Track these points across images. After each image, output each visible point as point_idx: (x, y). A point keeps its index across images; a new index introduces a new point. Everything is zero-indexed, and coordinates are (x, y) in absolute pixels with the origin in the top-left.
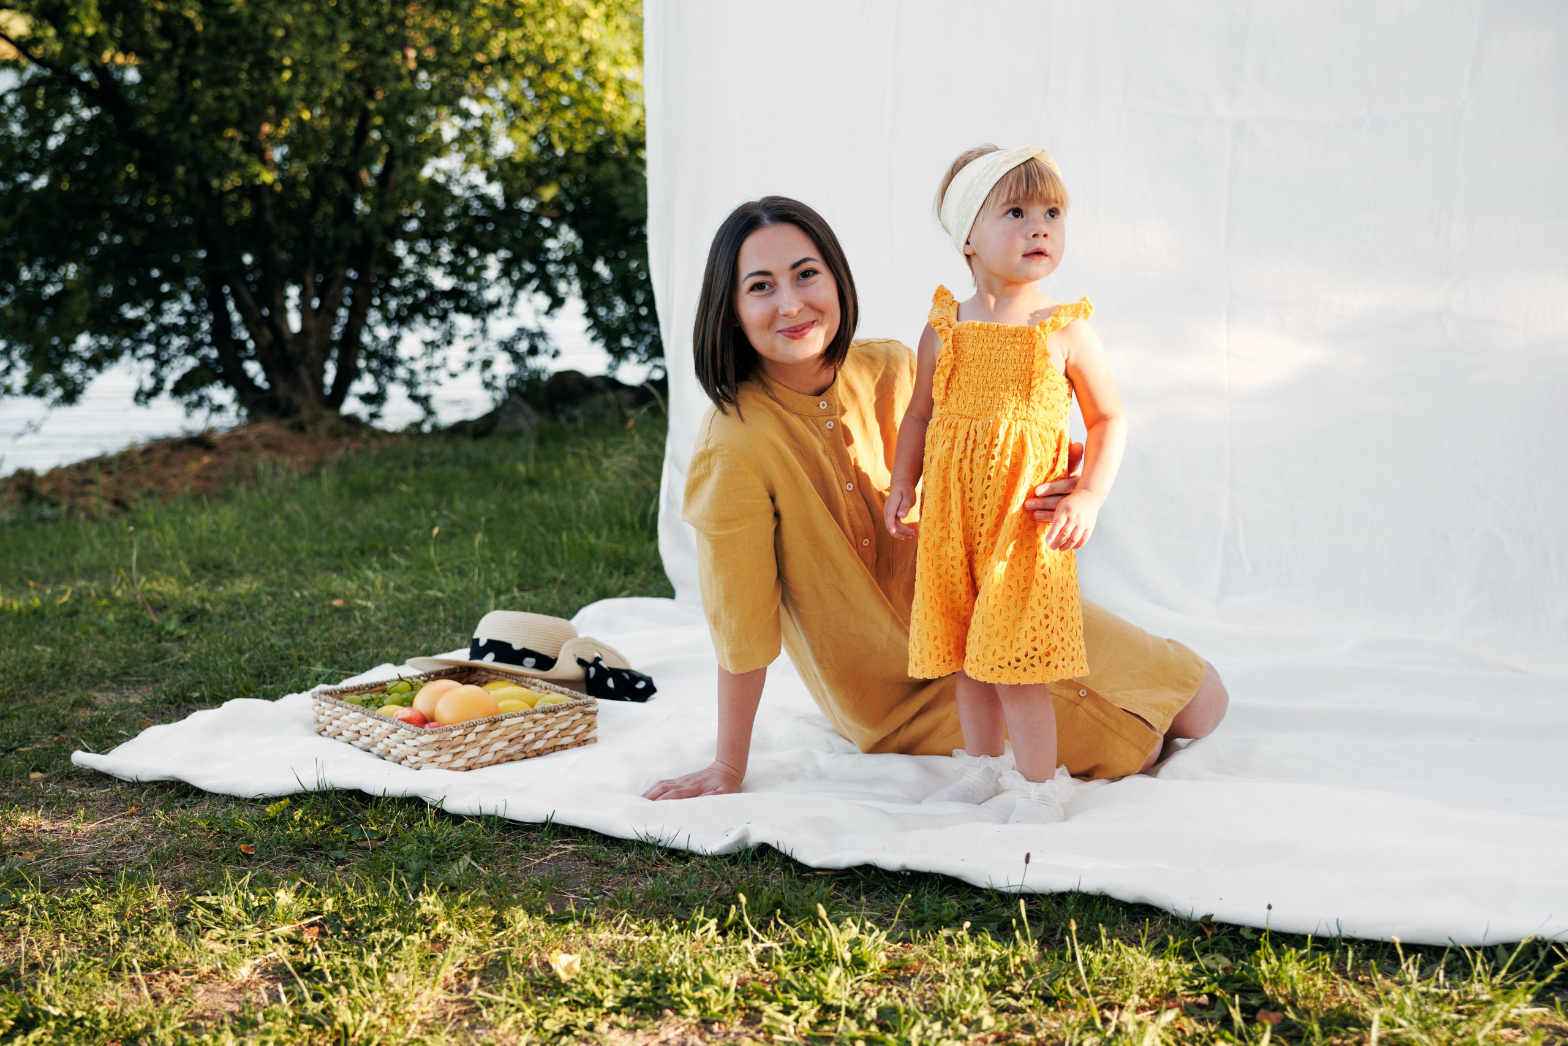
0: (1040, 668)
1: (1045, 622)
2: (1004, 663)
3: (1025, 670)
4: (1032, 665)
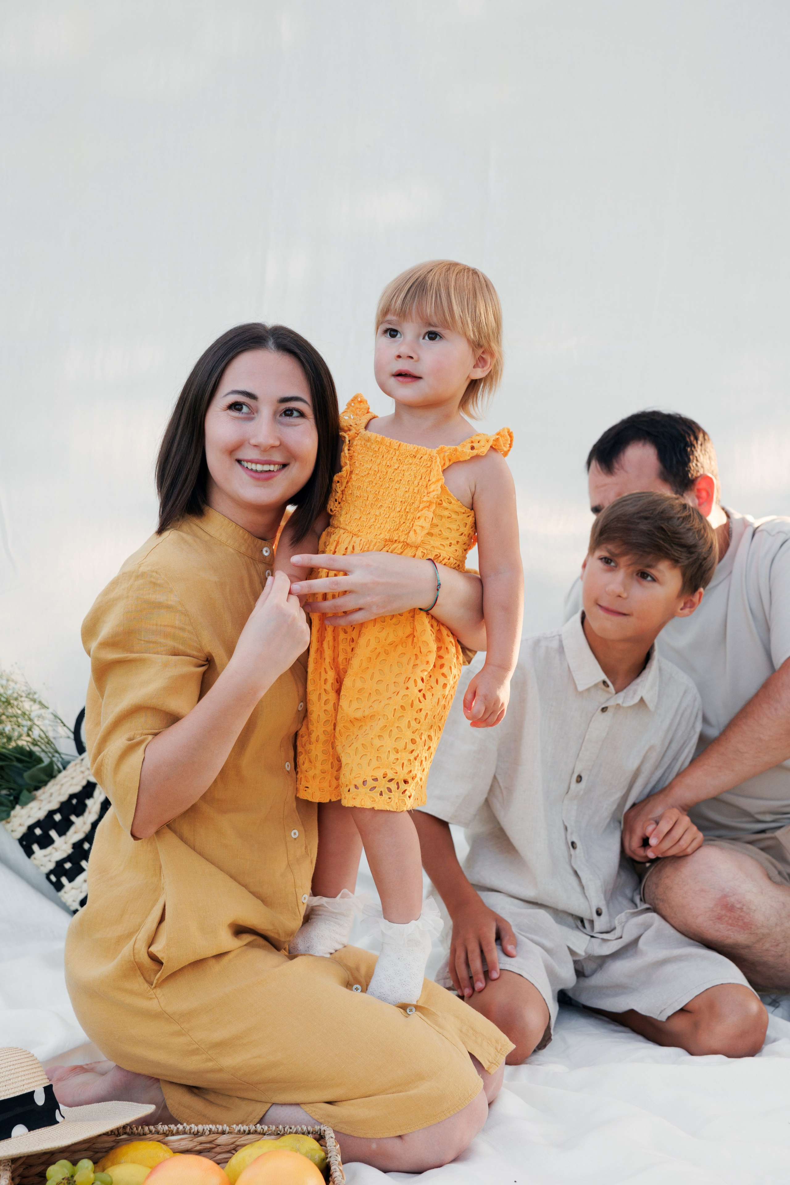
0: (396, 794)
1: (410, 747)
2: (359, 782)
3: (381, 794)
4: (390, 790)
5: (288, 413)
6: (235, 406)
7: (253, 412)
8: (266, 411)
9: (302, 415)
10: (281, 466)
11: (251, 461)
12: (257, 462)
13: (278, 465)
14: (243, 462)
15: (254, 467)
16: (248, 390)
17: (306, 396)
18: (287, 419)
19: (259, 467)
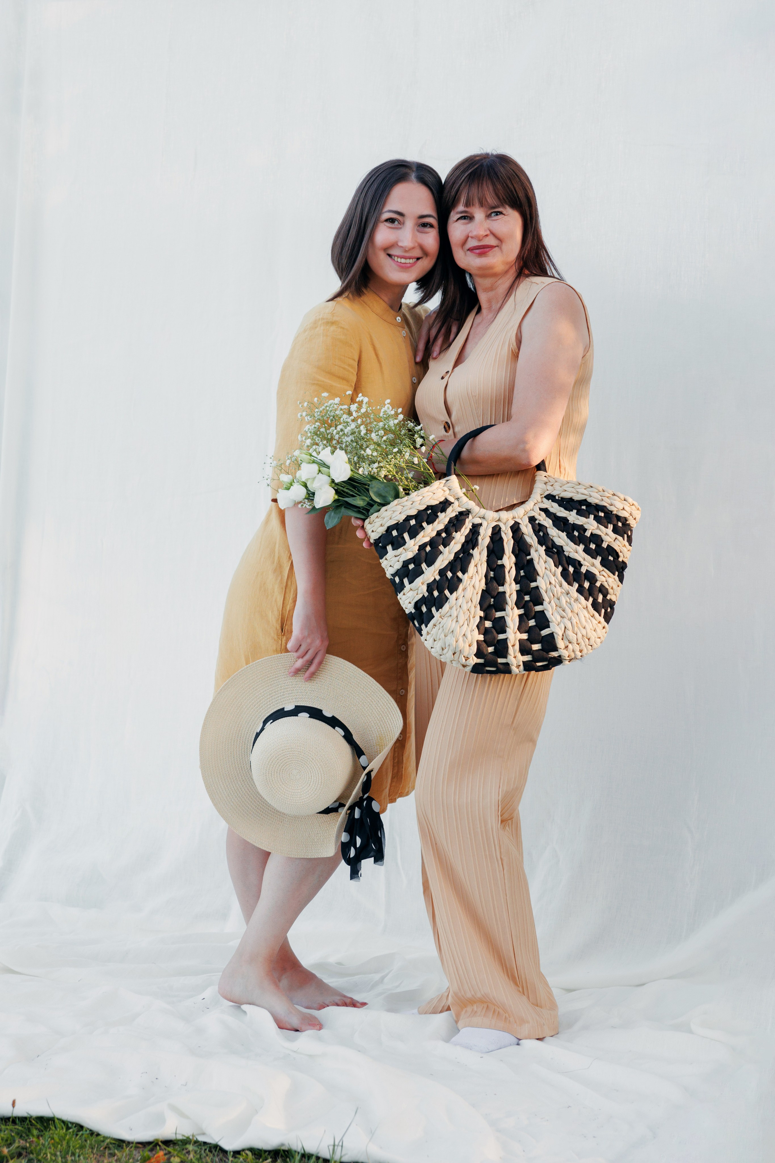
5: (424, 225)
6: (392, 220)
7: (401, 223)
8: (409, 224)
9: (432, 226)
10: (416, 260)
11: (398, 257)
12: (402, 257)
13: (415, 259)
14: (393, 257)
15: (399, 260)
16: (399, 210)
17: (434, 214)
18: (423, 229)
19: (403, 261)
